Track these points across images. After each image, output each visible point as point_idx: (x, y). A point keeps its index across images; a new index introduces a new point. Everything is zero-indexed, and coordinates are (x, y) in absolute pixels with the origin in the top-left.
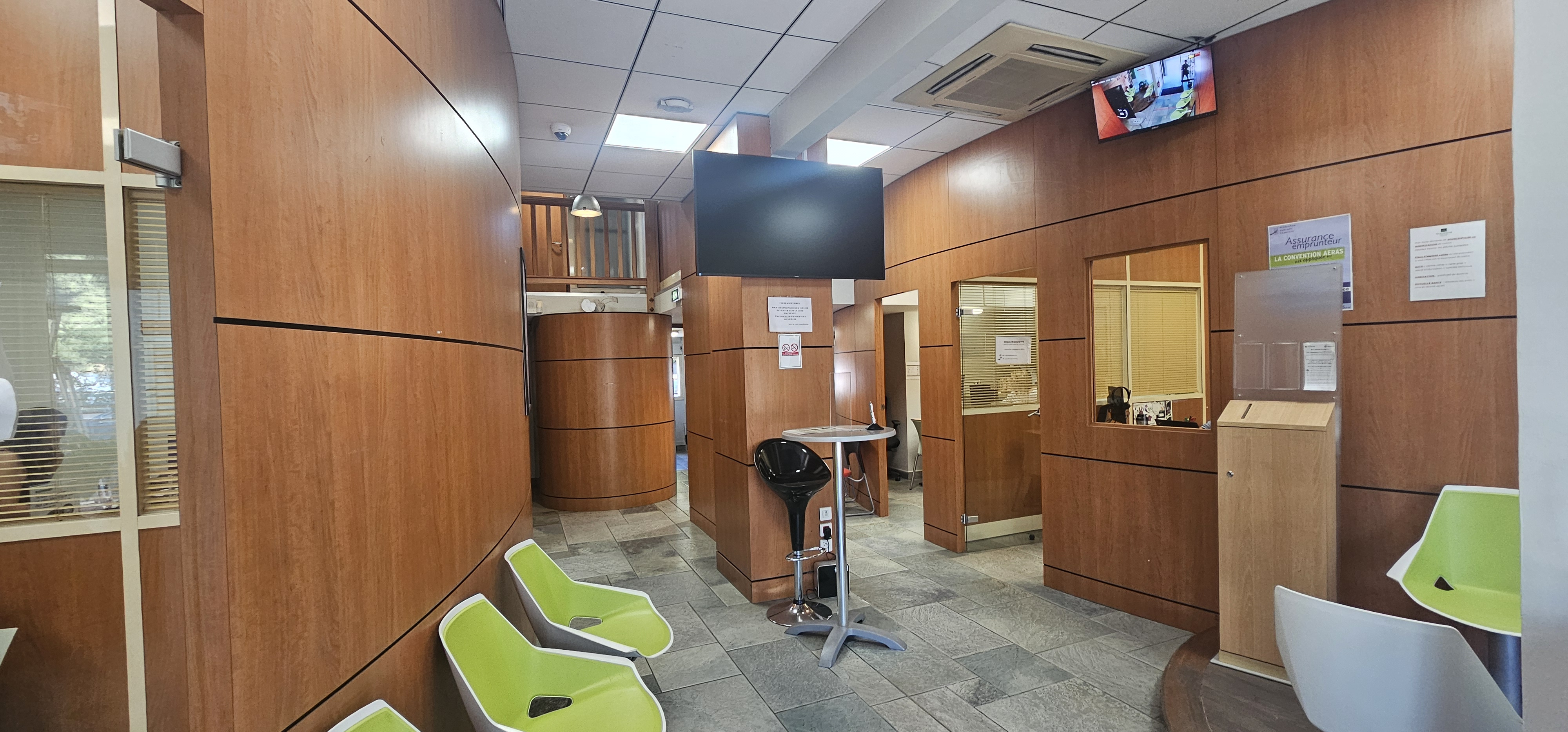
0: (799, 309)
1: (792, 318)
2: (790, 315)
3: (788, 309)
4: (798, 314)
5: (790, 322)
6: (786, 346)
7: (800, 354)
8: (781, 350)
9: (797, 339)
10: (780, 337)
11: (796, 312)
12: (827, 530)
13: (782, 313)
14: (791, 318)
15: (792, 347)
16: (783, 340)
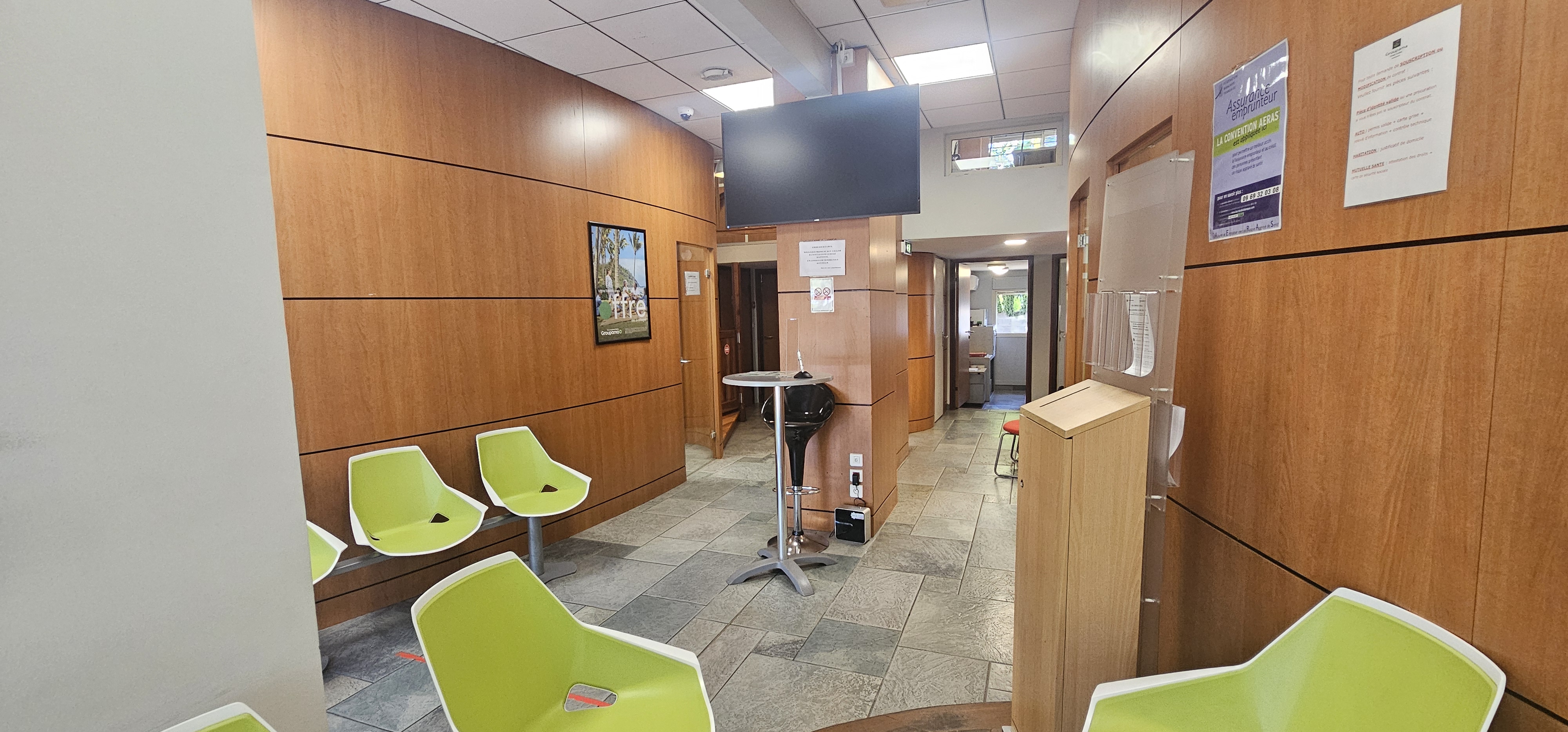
0: (831, 252)
1: (825, 262)
2: (823, 259)
3: (821, 253)
4: (830, 257)
5: (824, 266)
6: (819, 290)
7: (832, 299)
8: (813, 294)
9: (829, 284)
10: (813, 281)
11: (828, 256)
12: (856, 476)
13: (815, 258)
14: (823, 262)
15: (825, 291)
16: (815, 285)
